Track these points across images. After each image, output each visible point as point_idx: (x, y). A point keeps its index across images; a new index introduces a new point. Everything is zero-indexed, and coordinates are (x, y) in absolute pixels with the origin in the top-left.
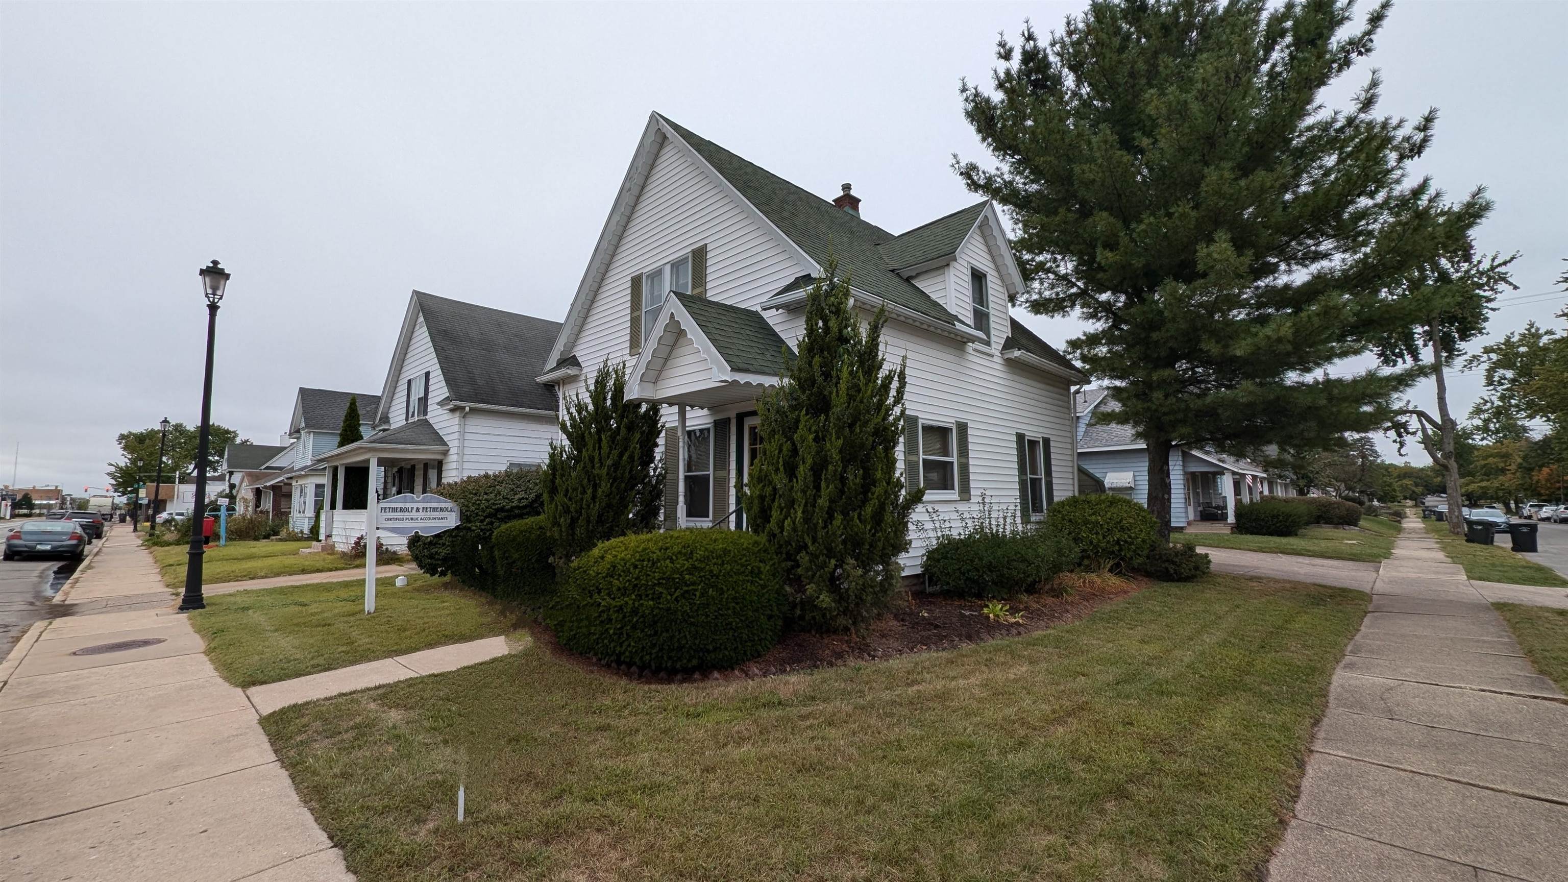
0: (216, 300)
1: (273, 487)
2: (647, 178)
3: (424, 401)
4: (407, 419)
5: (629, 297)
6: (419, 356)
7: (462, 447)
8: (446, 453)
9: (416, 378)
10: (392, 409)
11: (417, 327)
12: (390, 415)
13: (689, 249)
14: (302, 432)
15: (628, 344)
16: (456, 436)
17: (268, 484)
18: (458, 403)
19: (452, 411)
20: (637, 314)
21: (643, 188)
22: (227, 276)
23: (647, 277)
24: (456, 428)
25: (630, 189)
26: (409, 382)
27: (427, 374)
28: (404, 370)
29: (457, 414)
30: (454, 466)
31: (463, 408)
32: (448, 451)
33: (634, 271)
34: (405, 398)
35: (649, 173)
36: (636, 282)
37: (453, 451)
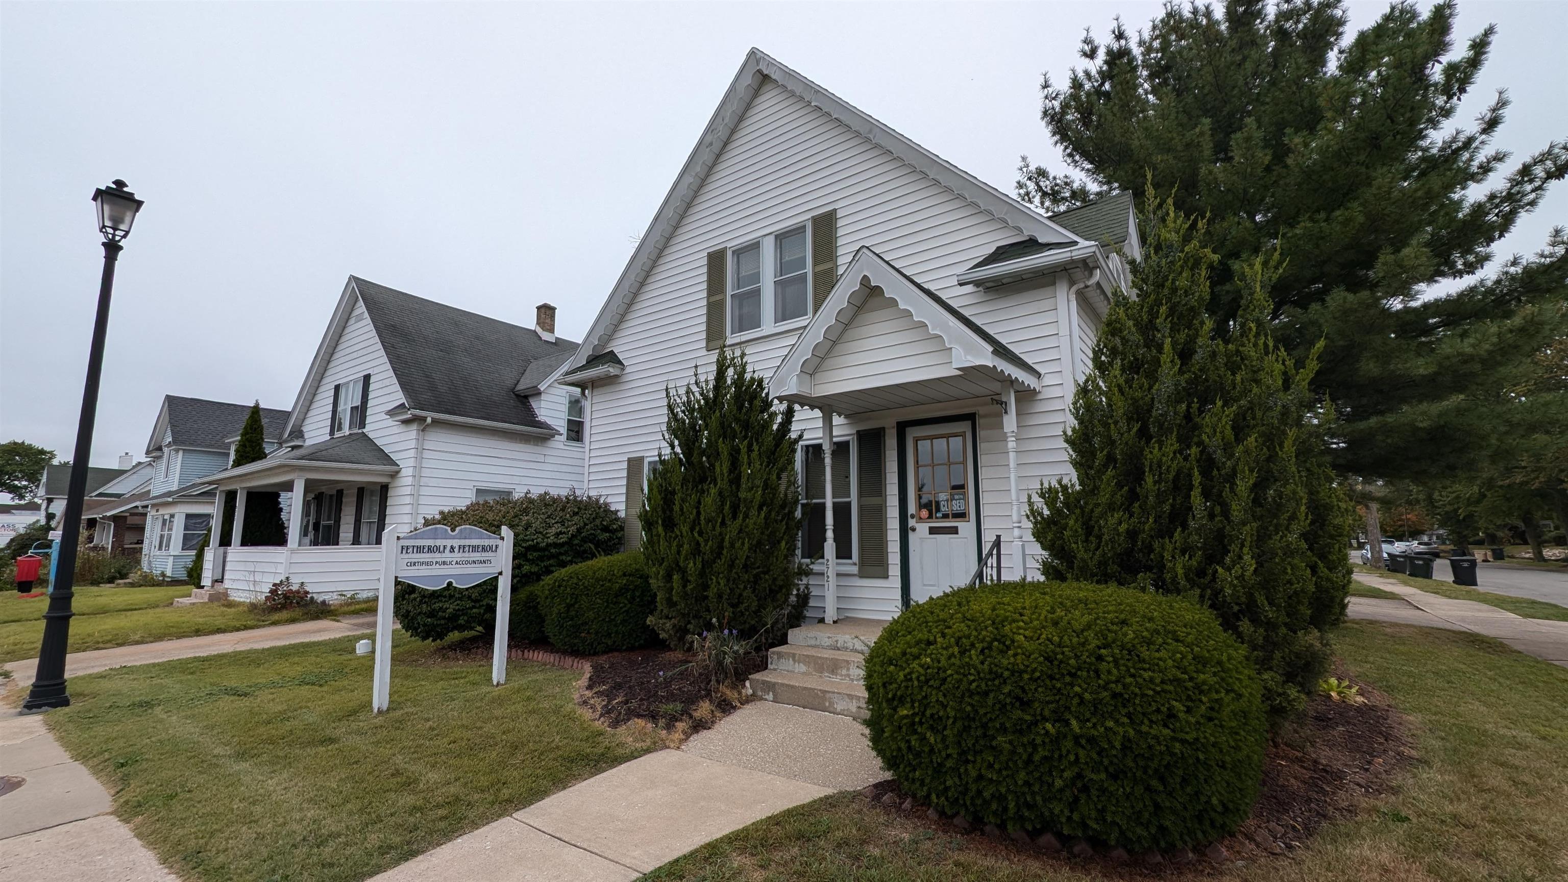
0: (117, 238)
1: (115, 518)
2: (733, 131)
3: (360, 413)
4: (332, 433)
5: (705, 278)
6: (355, 355)
7: (418, 468)
8: (395, 475)
9: (348, 383)
10: (307, 421)
11: (352, 321)
12: (305, 429)
13: (809, 216)
14: (166, 450)
15: (704, 335)
16: (412, 453)
17: (108, 514)
18: (418, 412)
19: (406, 422)
20: (718, 298)
21: (726, 144)
22: (139, 204)
23: (733, 252)
24: (413, 444)
25: (711, 144)
26: (337, 388)
27: (367, 378)
28: (328, 373)
29: (414, 427)
30: (408, 490)
31: (424, 419)
32: (398, 472)
33: (714, 244)
34: (330, 407)
35: (736, 126)
36: (716, 261)
37: (407, 472)
